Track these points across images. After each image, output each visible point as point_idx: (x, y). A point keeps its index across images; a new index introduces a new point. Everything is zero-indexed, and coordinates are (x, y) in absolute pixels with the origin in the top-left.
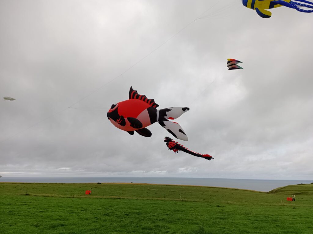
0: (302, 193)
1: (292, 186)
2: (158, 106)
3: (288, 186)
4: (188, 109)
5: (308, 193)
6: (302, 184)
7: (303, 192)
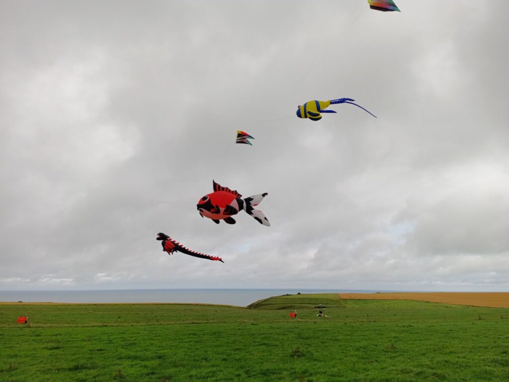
0: (289, 307)
1: (276, 298)
2: (241, 196)
3: (271, 298)
4: (267, 194)
5: (295, 306)
6: (287, 295)
7: (289, 305)
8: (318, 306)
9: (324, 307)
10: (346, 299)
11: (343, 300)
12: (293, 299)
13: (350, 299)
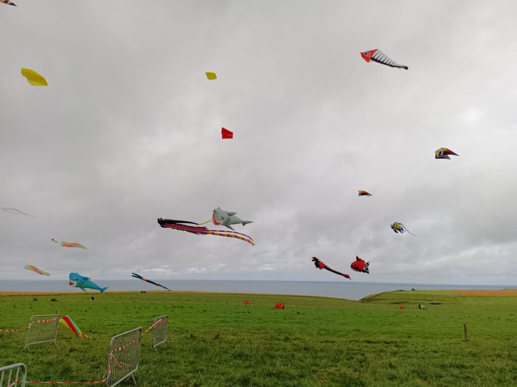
1: (388, 293)
3: (383, 293)
5: (408, 302)
6: (400, 291)
7: (402, 301)
8: (433, 302)
9: (439, 304)
10: (465, 296)
11: (461, 296)
12: (407, 294)
13: (470, 296)
